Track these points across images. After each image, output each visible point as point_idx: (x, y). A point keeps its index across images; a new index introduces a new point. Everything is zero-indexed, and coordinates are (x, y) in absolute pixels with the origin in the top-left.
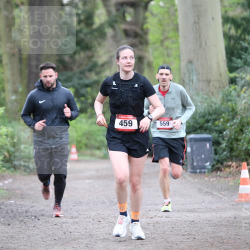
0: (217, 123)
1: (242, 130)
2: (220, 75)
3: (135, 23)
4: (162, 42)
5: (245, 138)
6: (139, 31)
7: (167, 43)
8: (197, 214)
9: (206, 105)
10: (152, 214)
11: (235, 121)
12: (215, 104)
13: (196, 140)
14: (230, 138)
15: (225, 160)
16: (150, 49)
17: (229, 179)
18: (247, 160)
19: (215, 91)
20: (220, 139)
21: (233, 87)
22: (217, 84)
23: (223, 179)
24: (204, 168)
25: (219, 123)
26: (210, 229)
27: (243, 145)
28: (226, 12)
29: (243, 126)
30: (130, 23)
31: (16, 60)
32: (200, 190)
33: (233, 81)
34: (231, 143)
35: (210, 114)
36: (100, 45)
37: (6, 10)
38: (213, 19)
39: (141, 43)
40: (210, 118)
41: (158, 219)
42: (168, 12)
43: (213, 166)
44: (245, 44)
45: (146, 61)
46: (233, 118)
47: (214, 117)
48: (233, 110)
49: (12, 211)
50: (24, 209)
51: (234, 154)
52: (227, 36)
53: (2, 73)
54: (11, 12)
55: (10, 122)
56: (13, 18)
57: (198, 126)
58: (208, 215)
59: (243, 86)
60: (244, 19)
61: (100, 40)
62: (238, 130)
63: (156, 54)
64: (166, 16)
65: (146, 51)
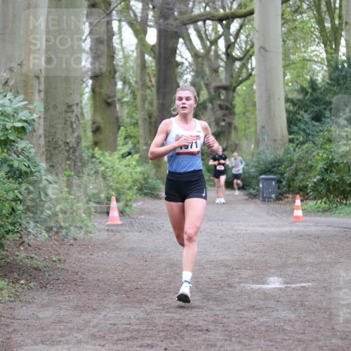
0: (280, 168)
1: (296, 174)
2: (283, 137)
3: (227, 100)
4: (244, 114)
5: (298, 179)
6: (229, 106)
7: (247, 114)
8: (265, 229)
9: (272, 156)
10: (235, 228)
11: (292, 167)
12: (279, 155)
13: (266, 179)
14: (288, 179)
15: (285, 193)
16: (236, 118)
17: (288, 206)
18: (299, 193)
19: (279, 147)
20: (282, 179)
21: (291, 144)
22: (281, 143)
23: (282, 206)
24: (271, 198)
25: (282, 168)
26: (274, 239)
27: (297, 184)
28: (287, 95)
29: (297, 171)
30: (224, 100)
31: (147, 123)
32: (268, 213)
33: (291, 141)
34: (289, 182)
35: (276, 162)
36: (203, 114)
37: (142, 90)
38: (279, 99)
39: (230, 114)
40: (275, 164)
41: (240, 232)
42: (249, 94)
43: (277, 197)
44: (299, 117)
45: (233, 126)
46: (291, 166)
47: (278, 164)
48: (291, 160)
49: (143, 223)
50: (150, 222)
51: (291, 189)
52: (288, 111)
53: (138, 131)
54: (145, 92)
55: (142, 164)
56: (146, 95)
57: (267, 170)
58: (273, 230)
59: (298, 144)
60: (299, 100)
61: (203, 111)
62: (294, 173)
63: (240, 121)
64: (247, 96)
65: (234, 119)
